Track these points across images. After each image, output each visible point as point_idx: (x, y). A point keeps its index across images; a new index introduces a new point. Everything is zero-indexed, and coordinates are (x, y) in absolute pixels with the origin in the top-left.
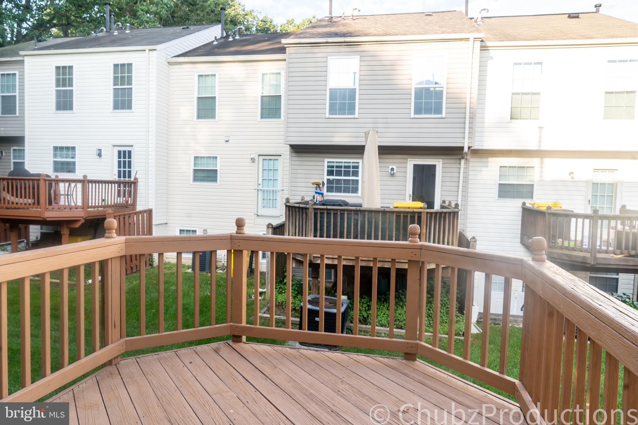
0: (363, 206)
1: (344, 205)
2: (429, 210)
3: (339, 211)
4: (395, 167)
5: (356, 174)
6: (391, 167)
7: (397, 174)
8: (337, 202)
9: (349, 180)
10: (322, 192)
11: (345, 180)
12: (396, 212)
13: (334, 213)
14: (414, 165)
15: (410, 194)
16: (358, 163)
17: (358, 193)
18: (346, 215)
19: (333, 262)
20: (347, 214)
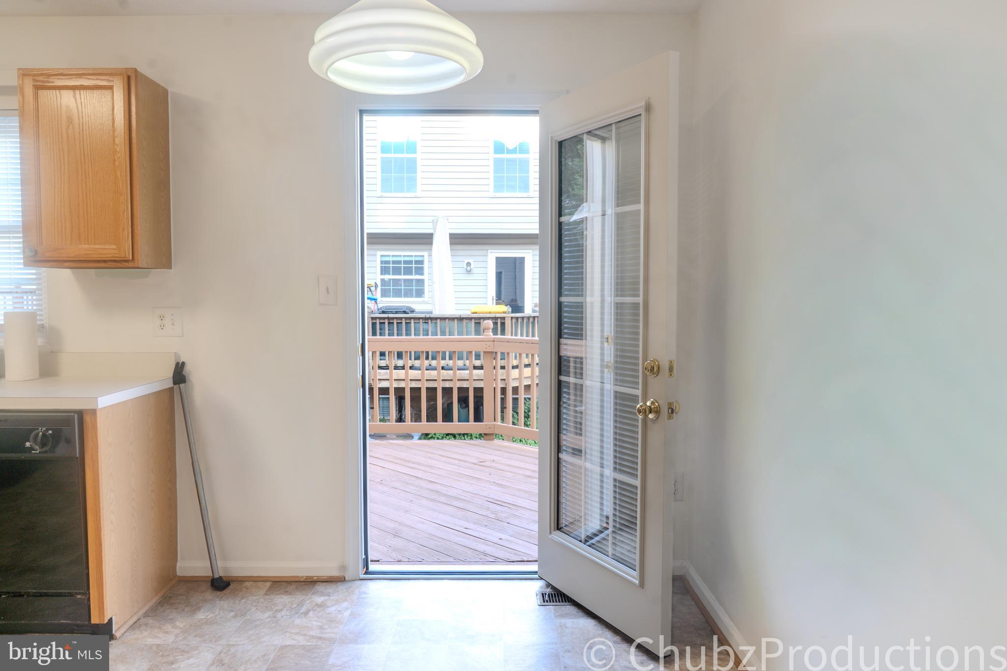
0: (434, 313)
1: (409, 312)
2: (514, 315)
3: (403, 319)
4: (471, 261)
5: (420, 271)
6: (466, 261)
7: (475, 270)
8: (401, 309)
9: (412, 280)
10: (374, 297)
11: (405, 280)
12: (475, 318)
13: (397, 323)
14: (497, 258)
15: (493, 297)
16: (423, 256)
17: (424, 297)
18: (412, 324)
19: (398, 385)
20: (414, 323)
